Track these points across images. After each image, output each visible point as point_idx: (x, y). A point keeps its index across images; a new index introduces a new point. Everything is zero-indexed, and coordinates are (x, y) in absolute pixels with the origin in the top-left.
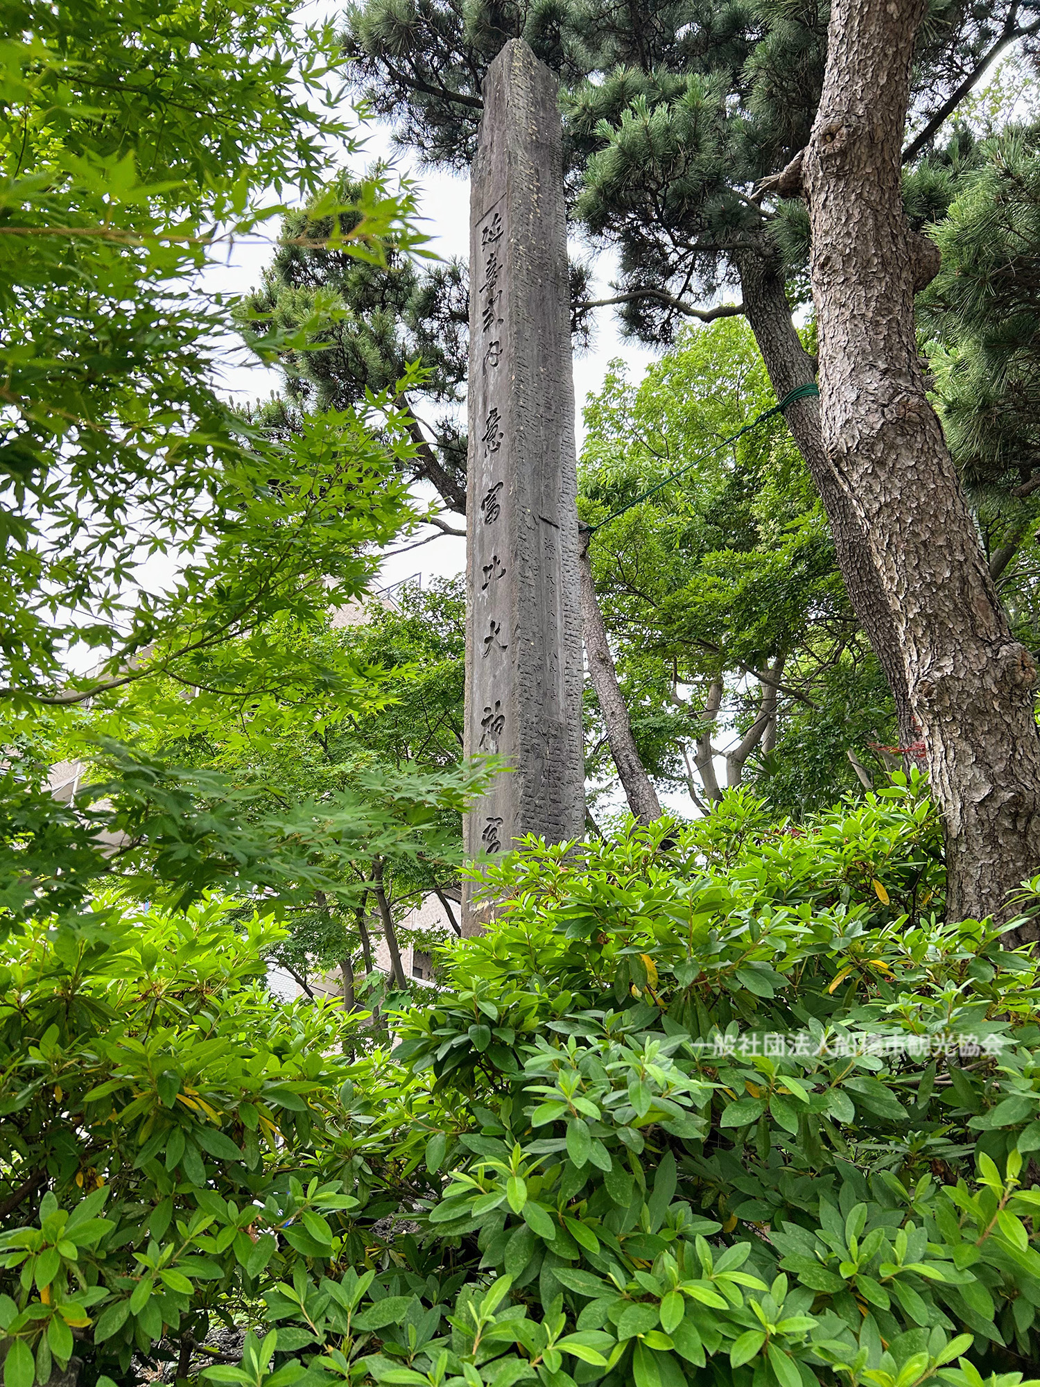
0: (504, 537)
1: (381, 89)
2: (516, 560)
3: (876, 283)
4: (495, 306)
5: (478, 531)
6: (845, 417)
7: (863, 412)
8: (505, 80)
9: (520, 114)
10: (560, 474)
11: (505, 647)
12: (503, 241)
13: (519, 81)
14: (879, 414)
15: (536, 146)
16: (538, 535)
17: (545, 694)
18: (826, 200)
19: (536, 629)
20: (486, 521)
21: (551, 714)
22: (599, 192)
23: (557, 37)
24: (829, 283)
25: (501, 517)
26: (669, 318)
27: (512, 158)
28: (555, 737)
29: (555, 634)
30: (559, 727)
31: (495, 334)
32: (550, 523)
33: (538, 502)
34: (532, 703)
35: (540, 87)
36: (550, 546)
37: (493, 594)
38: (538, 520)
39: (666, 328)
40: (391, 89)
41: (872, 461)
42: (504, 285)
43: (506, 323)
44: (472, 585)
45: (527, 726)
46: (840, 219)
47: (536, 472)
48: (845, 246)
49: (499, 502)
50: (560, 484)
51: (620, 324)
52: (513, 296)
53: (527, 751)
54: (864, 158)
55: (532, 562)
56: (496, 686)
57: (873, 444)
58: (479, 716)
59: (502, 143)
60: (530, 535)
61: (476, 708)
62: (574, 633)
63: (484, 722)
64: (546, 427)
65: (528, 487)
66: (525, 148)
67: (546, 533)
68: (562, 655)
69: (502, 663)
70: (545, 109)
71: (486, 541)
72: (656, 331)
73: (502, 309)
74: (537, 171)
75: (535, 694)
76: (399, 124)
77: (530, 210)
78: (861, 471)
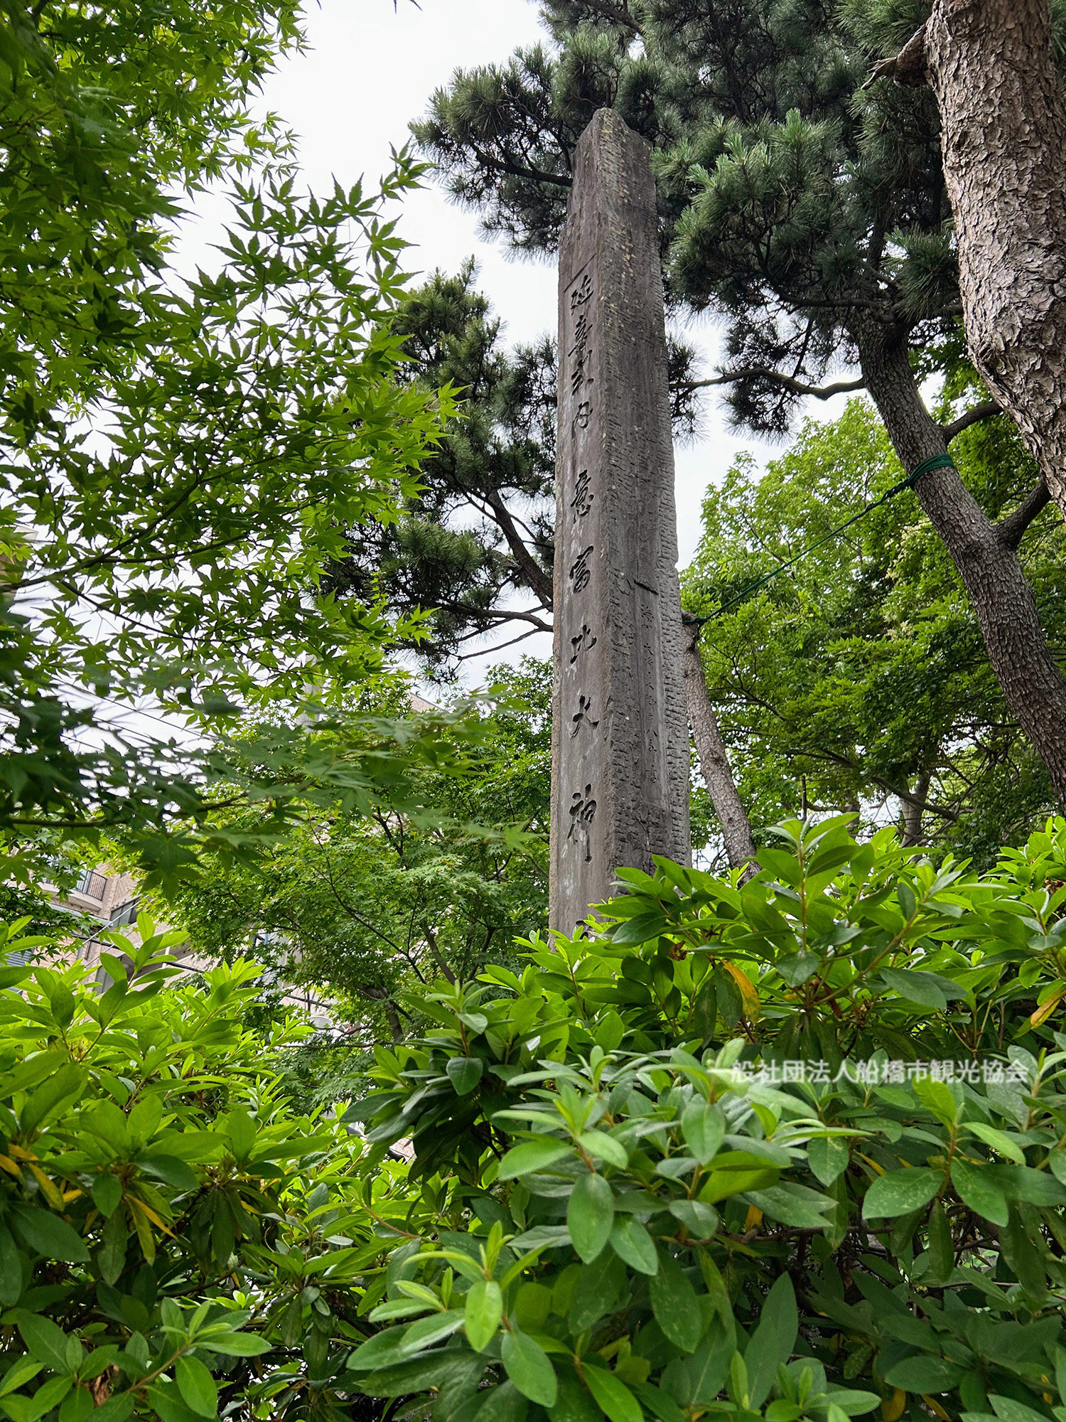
0: (595, 605)
1: (469, 177)
2: (608, 625)
3: (1029, 153)
4: (585, 367)
5: (566, 601)
6: (999, 305)
7: (1024, 294)
8: (594, 147)
9: (611, 178)
10: (658, 537)
11: (596, 724)
12: (593, 302)
13: (609, 147)
14: (1047, 293)
15: (627, 209)
16: (633, 600)
17: (643, 776)
18: (957, 70)
19: (631, 703)
20: (575, 590)
21: (651, 799)
22: (695, 241)
23: (650, 107)
24: (967, 164)
25: (591, 583)
26: (781, 404)
27: (602, 219)
28: (656, 825)
29: (655, 710)
30: (662, 814)
31: (584, 395)
32: (648, 589)
33: (632, 565)
34: (627, 785)
35: (632, 154)
36: (647, 613)
37: (582, 667)
38: (632, 584)
39: (780, 414)
40: (478, 176)
41: (1041, 353)
42: (594, 344)
43: (596, 382)
44: (560, 660)
45: (622, 812)
46: (976, 87)
47: (631, 534)
48: (986, 115)
49: (590, 567)
50: (658, 547)
51: (728, 412)
52: (605, 353)
53: (623, 840)
54: (1003, 12)
55: (626, 629)
56: (586, 767)
57: (1041, 330)
58: (567, 803)
59: (592, 206)
60: (624, 600)
61: (563, 794)
62: (677, 709)
63: (573, 811)
64: (642, 488)
65: (622, 550)
66: (617, 210)
67: (643, 599)
68: (664, 734)
69: (593, 740)
70: (637, 175)
71: (575, 610)
72: (768, 418)
73: (593, 369)
74: (629, 233)
75: (631, 775)
76: (489, 207)
77: (622, 270)
78: (1025, 369)
